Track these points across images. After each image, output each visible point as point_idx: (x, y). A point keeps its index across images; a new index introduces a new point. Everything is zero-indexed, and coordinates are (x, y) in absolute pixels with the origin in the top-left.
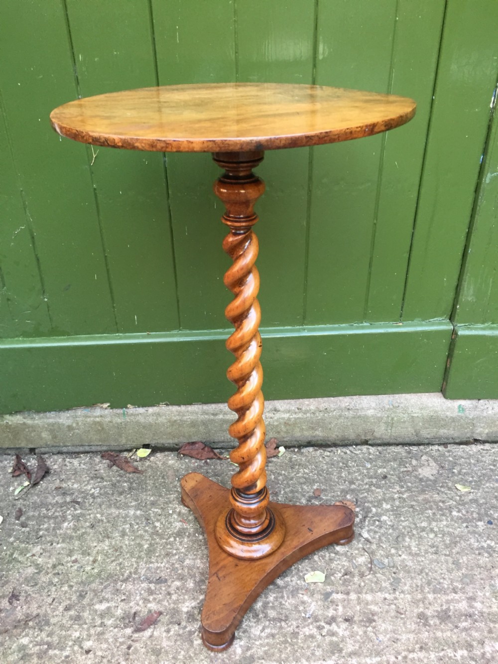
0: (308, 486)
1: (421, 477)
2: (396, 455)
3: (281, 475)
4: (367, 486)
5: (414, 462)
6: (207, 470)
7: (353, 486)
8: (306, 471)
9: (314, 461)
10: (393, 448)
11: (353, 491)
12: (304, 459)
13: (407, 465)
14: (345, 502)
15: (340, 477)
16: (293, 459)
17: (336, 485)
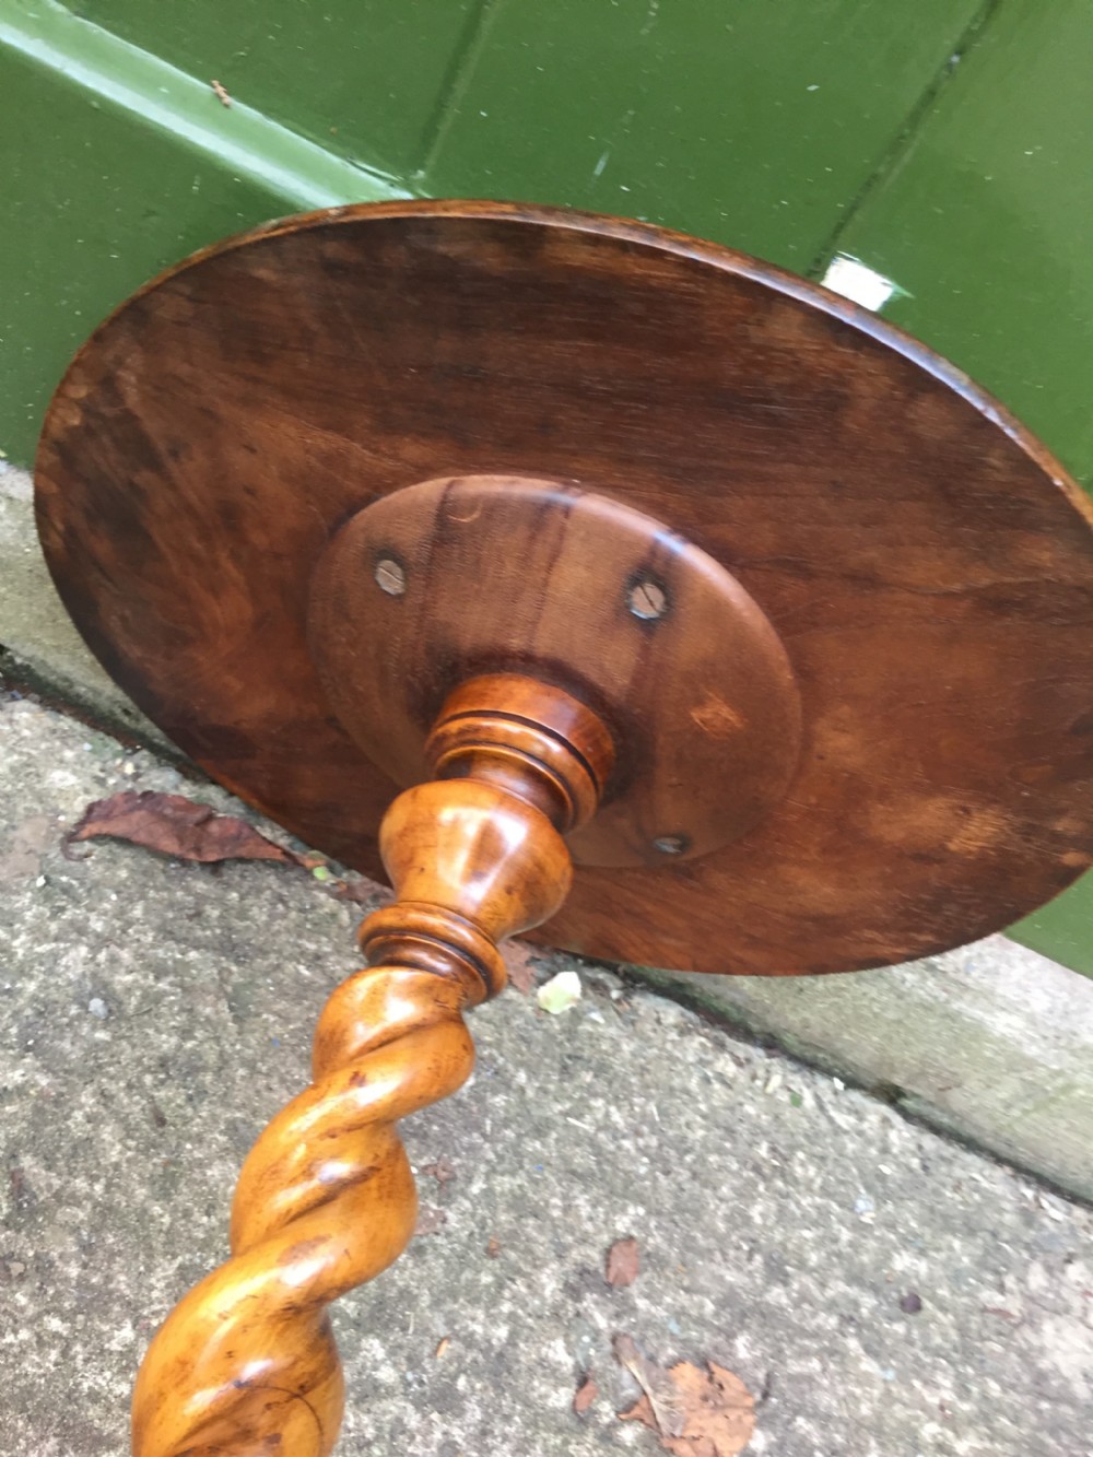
0: (595, 1204)
1: (1044, 1364)
2: (979, 1205)
3: (507, 1086)
4: (833, 1321)
5: (1037, 1278)
6: (202, 899)
7: (777, 1295)
8: (617, 1117)
9: (662, 1076)
10: (975, 1168)
11: (768, 1317)
12: (627, 1047)
13: (1010, 1281)
14: (720, 1374)
15: (739, 1219)
16: (586, 1027)
17: (706, 1254)
